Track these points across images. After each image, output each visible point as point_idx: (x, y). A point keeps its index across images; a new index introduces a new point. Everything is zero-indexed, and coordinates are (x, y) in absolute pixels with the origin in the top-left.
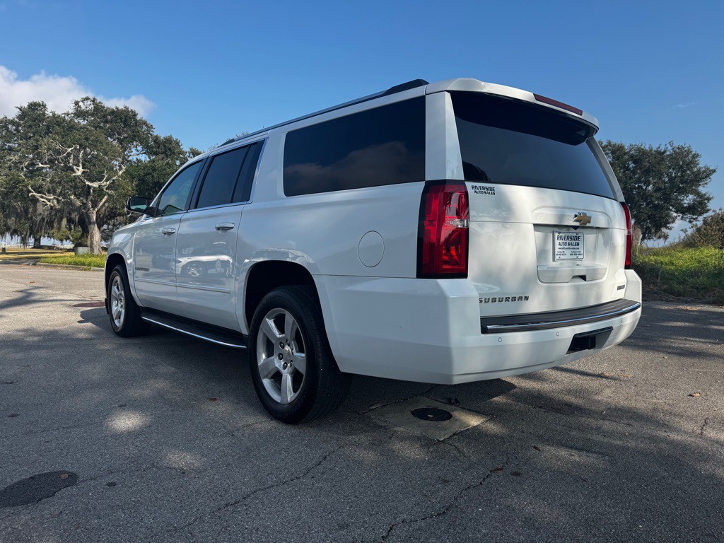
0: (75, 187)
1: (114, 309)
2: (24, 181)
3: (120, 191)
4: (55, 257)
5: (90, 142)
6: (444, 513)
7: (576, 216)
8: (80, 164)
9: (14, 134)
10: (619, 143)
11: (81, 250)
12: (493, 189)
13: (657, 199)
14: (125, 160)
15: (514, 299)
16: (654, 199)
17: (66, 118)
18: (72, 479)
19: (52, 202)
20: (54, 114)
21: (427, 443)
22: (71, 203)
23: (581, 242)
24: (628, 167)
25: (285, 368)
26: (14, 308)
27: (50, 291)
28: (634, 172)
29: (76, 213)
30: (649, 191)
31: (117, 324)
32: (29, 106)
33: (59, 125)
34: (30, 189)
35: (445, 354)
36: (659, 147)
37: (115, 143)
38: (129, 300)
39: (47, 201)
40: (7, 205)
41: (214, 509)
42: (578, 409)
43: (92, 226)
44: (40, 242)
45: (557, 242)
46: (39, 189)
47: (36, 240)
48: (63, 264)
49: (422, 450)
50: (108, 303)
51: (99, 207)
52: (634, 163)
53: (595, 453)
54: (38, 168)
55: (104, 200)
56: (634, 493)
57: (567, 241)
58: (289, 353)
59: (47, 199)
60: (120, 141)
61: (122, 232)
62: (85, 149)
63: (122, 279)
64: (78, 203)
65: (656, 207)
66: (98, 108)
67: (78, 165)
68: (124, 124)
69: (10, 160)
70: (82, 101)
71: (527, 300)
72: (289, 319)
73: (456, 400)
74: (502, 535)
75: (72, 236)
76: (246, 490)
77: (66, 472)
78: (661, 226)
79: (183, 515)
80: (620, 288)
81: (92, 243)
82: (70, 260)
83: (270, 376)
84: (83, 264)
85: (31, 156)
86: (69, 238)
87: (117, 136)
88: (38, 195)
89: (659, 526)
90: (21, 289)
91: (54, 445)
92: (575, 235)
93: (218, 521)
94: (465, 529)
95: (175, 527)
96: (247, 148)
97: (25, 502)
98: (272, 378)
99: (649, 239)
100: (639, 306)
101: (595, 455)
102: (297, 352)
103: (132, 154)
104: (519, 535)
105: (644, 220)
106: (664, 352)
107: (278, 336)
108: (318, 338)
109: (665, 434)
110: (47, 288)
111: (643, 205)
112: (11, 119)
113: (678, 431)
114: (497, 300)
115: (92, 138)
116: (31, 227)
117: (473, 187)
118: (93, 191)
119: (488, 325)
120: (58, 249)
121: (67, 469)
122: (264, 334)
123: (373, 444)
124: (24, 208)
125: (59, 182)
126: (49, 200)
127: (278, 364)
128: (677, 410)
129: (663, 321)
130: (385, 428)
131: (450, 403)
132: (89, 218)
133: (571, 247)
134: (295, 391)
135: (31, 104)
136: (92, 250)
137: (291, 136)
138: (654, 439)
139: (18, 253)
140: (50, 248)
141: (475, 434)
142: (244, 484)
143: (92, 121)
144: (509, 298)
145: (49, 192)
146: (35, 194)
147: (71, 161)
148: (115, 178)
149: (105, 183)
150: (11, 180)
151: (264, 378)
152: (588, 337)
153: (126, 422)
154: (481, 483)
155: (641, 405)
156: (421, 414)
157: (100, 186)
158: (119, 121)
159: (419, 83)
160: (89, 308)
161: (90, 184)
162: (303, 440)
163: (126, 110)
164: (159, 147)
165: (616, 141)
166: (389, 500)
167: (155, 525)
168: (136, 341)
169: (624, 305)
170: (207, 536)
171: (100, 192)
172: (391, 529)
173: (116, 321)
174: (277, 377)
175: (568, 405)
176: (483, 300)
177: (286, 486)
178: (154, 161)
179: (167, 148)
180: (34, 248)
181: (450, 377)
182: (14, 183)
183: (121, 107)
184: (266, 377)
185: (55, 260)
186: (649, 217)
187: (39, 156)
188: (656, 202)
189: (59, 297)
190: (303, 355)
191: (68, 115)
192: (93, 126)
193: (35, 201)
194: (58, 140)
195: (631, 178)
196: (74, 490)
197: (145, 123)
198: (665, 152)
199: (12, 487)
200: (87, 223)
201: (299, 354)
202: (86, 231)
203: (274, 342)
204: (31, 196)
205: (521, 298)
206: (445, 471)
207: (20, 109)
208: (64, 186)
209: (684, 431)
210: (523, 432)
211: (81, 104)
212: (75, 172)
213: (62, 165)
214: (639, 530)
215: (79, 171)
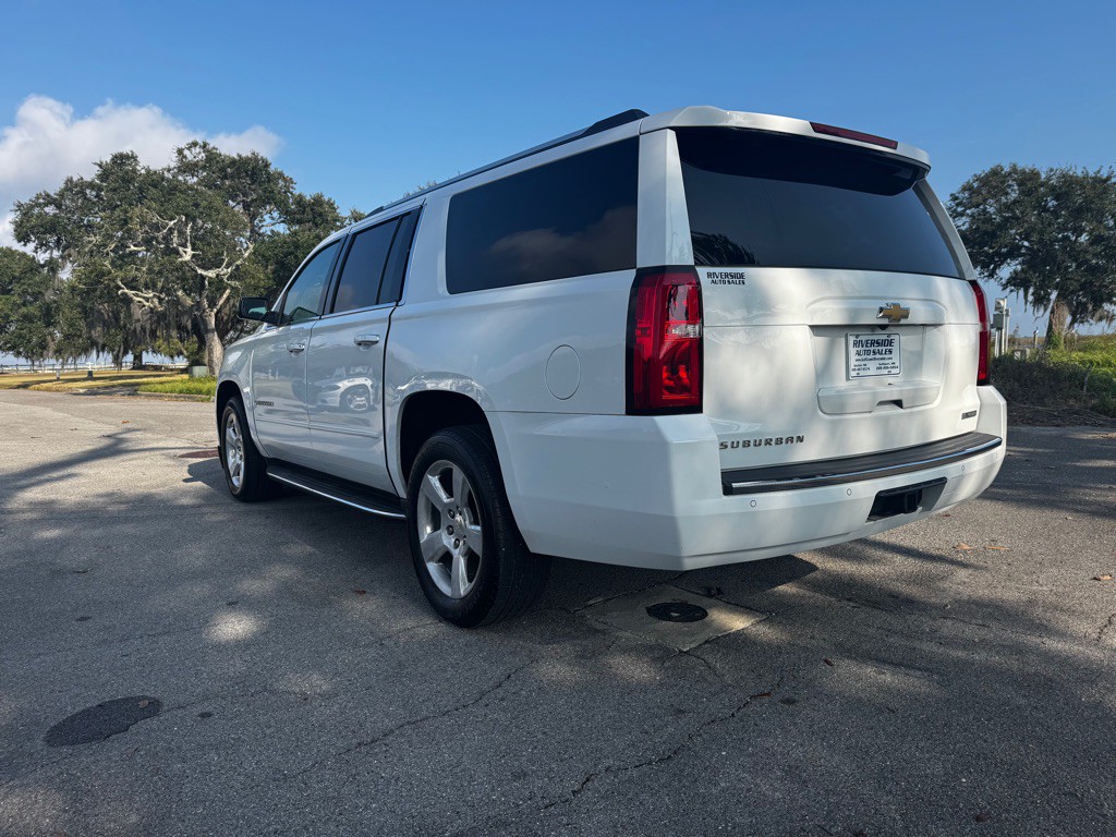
0: (184, 279)
1: (231, 461)
2: (110, 273)
3: (248, 281)
4: (162, 383)
5: (201, 210)
6: (669, 757)
7: (881, 310)
8: (189, 244)
9: (93, 203)
10: (1030, 166)
11: (198, 370)
12: (742, 276)
13: (1096, 255)
14: (255, 235)
15: (779, 441)
16: (1089, 257)
17: (166, 174)
18: (154, 707)
19: (152, 302)
20: (148, 171)
21: (661, 655)
22: (177, 302)
23: (895, 349)
24: (1045, 206)
25: (456, 546)
26: (97, 462)
27: (149, 435)
28: (1056, 214)
29: (186, 317)
30: (1081, 244)
31: (236, 483)
32: (113, 159)
33: (155, 187)
34: (120, 283)
35: (668, 527)
36: (1099, 172)
37: (239, 209)
38: (250, 447)
39: (145, 301)
40: (90, 308)
41: (342, 750)
42: (910, 602)
43: (210, 335)
44: (141, 361)
45: (853, 351)
46: (132, 284)
47: (135, 358)
48: (171, 392)
49: (653, 665)
50: (222, 452)
51: (218, 307)
52: (1056, 199)
53: (919, 669)
54: (131, 252)
55: (225, 296)
56: (965, 730)
57: (872, 348)
58: (461, 525)
59: (144, 298)
60: (246, 206)
61: (236, 349)
62: (194, 220)
63: (238, 418)
64: (189, 302)
65: (1093, 270)
66: (212, 157)
67: (185, 246)
68: (252, 178)
69: (90, 242)
70: (188, 149)
71: (802, 441)
72: (458, 476)
73: (718, 590)
74: (749, 790)
75: (186, 349)
76: (389, 724)
77: (144, 698)
78: (1102, 301)
79: (297, 757)
80: (966, 416)
81: (211, 361)
82: (181, 386)
83: (437, 558)
84: (200, 392)
85: (119, 234)
86: (182, 353)
87: (241, 198)
88: (130, 293)
89: (994, 780)
90: (109, 433)
91: (133, 659)
92: (885, 337)
93: (344, 767)
94: (696, 781)
95: (285, 775)
96: (396, 222)
97: (87, 740)
98: (439, 561)
99: (1082, 322)
100: (999, 443)
101: (919, 673)
102: (471, 523)
103: (264, 223)
104: (775, 790)
105: (1073, 292)
106: (1068, 510)
107: (446, 500)
108: (497, 505)
109: (1039, 640)
110: (145, 430)
111: (1070, 267)
112: (89, 180)
113: (1061, 635)
114: (752, 444)
115: (204, 203)
116: (127, 340)
117: (709, 275)
118: (209, 283)
119: (733, 482)
120: (167, 369)
121: (148, 694)
122: (427, 499)
123: (582, 657)
124: (112, 312)
125: (160, 272)
126: (147, 300)
127: (447, 541)
128: (1068, 602)
129: (1081, 458)
130: (603, 632)
131: (710, 595)
132: (205, 323)
133: (878, 356)
134: (470, 580)
135: (116, 157)
136: (212, 370)
137: (457, 201)
138: (1018, 650)
139: (111, 378)
140: (157, 368)
141: (737, 641)
142: (387, 715)
143: (204, 177)
144: (771, 440)
145: (147, 287)
146: (126, 291)
147: (175, 240)
148: (238, 263)
149: (225, 271)
150: (92, 272)
151: (429, 561)
152: (904, 494)
153: (234, 627)
154: (733, 715)
155: (1010, 594)
156: (660, 612)
157: (218, 275)
158: (244, 174)
159: (633, 115)
160: (201, 460)
161: (204, 273)
162: (481, 651)
163: (255, 158)
164: (303, 213)
165: (1025, 164)
166: (591, 738)
167: (257, 772)
168: (262, 507)
169: (970, 442)
170: (327, 787)
171: (219, 285)
172: (588, 780)
173: (234, 479)
174: (446, 559)
175: (893, 596)
176: (729, 445)
177: (446, 718)
178: (295, 233)
179: (315, 214)
180: (133, 368)
181: (678, 559)
182: (97, 276)
183: (246, 153)
184: (431, 559)
185: (159, 387)
186: (1083, 287)
187: (130, 235)
188: (1094, 261)
189: (161, 444)
190: (479, 528)
191: (169, 170)
192: (205, 186)
193: (127, 301)
194: (154, 209)
195: (1050, 225)
196: (153, 723)
197: (281, 175)
198: (1109, 178)
199: (73, 718)
200: (203, 332)
201: (473, 527)
202: (202, 342)
203: (440, 509)
204: (122, 294)
205: (790, 440)
206: (682, 697)
207: (100, 166)
208: (167, 278)
209: (1071, 635)
210: (813, 637)
211: (186, 152)
212: (181, 256)
213: (162, 246)
214: (960, 785)
215: (187, 254)
